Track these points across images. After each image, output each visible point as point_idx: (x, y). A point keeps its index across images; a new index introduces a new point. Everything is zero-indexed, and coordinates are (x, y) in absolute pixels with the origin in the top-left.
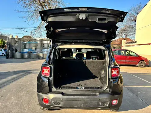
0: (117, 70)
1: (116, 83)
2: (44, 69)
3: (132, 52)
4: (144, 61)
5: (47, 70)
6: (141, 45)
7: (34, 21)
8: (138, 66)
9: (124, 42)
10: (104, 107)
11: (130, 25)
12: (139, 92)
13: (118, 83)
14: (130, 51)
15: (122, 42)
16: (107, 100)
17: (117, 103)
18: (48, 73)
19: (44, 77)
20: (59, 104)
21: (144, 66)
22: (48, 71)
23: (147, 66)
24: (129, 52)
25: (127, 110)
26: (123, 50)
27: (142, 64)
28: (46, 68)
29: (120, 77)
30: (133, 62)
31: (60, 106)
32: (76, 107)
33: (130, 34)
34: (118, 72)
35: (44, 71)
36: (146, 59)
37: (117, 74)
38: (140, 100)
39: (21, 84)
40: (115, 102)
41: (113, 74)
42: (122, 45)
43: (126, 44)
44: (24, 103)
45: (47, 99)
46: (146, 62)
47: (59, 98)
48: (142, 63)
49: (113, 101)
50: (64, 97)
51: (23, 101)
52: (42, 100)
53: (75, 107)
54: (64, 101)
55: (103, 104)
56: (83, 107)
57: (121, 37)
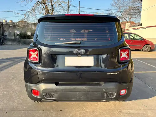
0: (127, 52)
1: (125, 69)
2: (31, 53)
3: (137, 35)
4: (149, 45)
5: (35, 53)
6: (147, 27)
7: (27, 2)
8: (142, 51)
9: (128, 25)
10: (110, 99)
11: (135, 6)
12: (146, 78)
13: (127, 69)
14: (134, 34)
15: (125, 25)
16: (114, 90)
17: (126, 93)
18: (37, 57)
19: (32, 63)
20: (52, 96)
21: (148, 50)
22: (37, 55)
23: (151, 50)
24: (133, 36)
25: (135, 100)
26: (127, 33)
27: (147, 49)
28: (34, 51)
29: (130, 61)
30: (138, 46)
31: (54, 98)
32: (75, 99)
33: (134, 16)
34: (128, 55)
35: (31, 55)
36: (152, 43)
37: (127, 57)
38: (149, 87)
39: (13, 73)
40: (123, 92)
41: (122, 57)
42: (126, 29)
43: (130, 27)
44: (13, 94)
45: (37, 91)
46: (152, 46)
47: (52, 89)
48: (147, 47)
49: (121, 91)
50: (59, 87)
51: (13, 92)
52: (30, 92)
53: (73, 99)
54: (58, 93)
55: (109, 95)
56: (83, 100)
57: (125, 21)
